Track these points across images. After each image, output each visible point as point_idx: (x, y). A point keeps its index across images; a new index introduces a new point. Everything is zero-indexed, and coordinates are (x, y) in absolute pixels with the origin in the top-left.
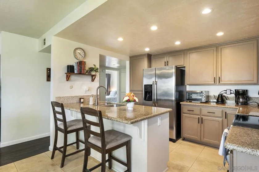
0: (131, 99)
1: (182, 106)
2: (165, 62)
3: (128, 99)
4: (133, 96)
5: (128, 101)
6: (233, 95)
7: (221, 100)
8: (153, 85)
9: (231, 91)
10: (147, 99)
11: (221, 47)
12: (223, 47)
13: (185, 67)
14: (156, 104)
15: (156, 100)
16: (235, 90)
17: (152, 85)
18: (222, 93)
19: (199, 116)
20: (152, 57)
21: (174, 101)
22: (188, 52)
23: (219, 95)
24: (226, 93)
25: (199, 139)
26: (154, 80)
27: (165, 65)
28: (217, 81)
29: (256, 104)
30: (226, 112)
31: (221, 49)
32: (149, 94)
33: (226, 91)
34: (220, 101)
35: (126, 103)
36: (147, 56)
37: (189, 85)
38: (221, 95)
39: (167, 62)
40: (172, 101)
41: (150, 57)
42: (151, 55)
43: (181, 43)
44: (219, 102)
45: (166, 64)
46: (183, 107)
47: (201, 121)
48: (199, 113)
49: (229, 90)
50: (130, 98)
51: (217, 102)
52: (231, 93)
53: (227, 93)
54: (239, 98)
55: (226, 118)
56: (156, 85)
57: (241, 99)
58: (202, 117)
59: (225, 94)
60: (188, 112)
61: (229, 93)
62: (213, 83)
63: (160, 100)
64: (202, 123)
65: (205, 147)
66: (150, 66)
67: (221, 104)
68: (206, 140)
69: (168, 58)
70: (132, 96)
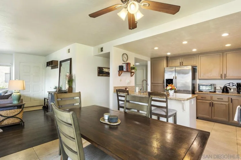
6: (235, 87)
7: (226, 90)
9: (233, 84)
11: (226, 53)
12: (228, 52)
13: (196, 66)
16: (237, 83)
18: (226, 85)
19: (210, 102)
20: (169, 58)
21: (191, 91)
22: (200, 56)
23: (224, 87)
24: (229, 85)
25: (210, 118)
26: (174, 76)
28: (223, 77)
30: (231, 98)
31: (226, 54)
33: (229, 84)
36: (166, 58)
37: (200, 79)
38: (226, 87)
39: (182, 62)
43: (197, 50)
44: (225, 91)
45: (181, 64)
48: (210, 99)
49: (232, 83)
51: (223, 92)
52: (233, 86)
53: (230, 86)
54: (240, 89)
55: (231, 102)
56: (176, 80)
58: (212, 102)
60: (201, 99)
61: (232, 86)
62: (220, 78)
64: (213, 106)
66: (167, 65)
67: (226, 93)
68: (215, 118)
69: (182, 60)
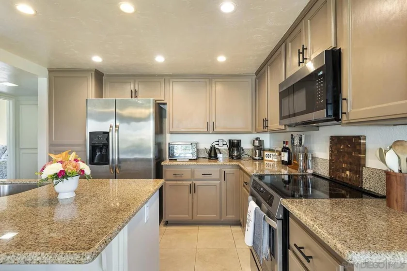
0: (70, 168)
1: (164, 168)
2: (132, 92)
3: (61, 171)
4: (76, 160)
5: (62, 175)
6: (226, 147)
8: (110, 134)
10: (96, 161)
11: (215, 80)
13: (165, 104)
14: (117, 170)
15: (116, 163)
16: (230, 140)
17: (108, 133)
18: (214, 145)
19: (191, 182)
20: (104, 77)
21: (152, 161)
22: (172, 80)
23: (211, 148)
24: (218, 144)
25: (191, 218)
26: (113, 124)
27: (132, 97)
28: (211, 128)
29: (248, 156)
30: (224, 172)
31: (215, 83)
32: (101, 151)
33: (218, 141)
34: (213, 155)
35: (55, 181)
36: (93, 73)
37: (172, 133)
38: (214, 147)
39: (136, 92)
40: (148, 160)
41: (99, 76)
42: (103, 74)
43: (166, 60)
44: (212, 157)
45: (134, 96)
46: (165, 171)
47: (193, 189)
48: (190, 177)
49: (222, 141)
50: (65, 167)
51: (210, 158)
52: (223, 145)
53: (220, 145)
54: (233, 151)
55: (225, 180)
56: (116, 133)
57: (235, 152)
58: (194, 182)
59: (217, 147)
61: (222, 145)
62: (206, 130)
63: (125, 160)
64: (195, 192)
65: (200, 228)
66: (100, 94)
67: (214, 160)
68: (200, 217)
69: (136, 86)
70: (73, 159)
